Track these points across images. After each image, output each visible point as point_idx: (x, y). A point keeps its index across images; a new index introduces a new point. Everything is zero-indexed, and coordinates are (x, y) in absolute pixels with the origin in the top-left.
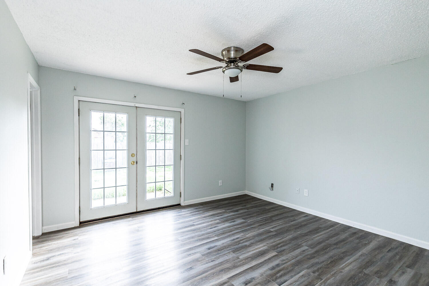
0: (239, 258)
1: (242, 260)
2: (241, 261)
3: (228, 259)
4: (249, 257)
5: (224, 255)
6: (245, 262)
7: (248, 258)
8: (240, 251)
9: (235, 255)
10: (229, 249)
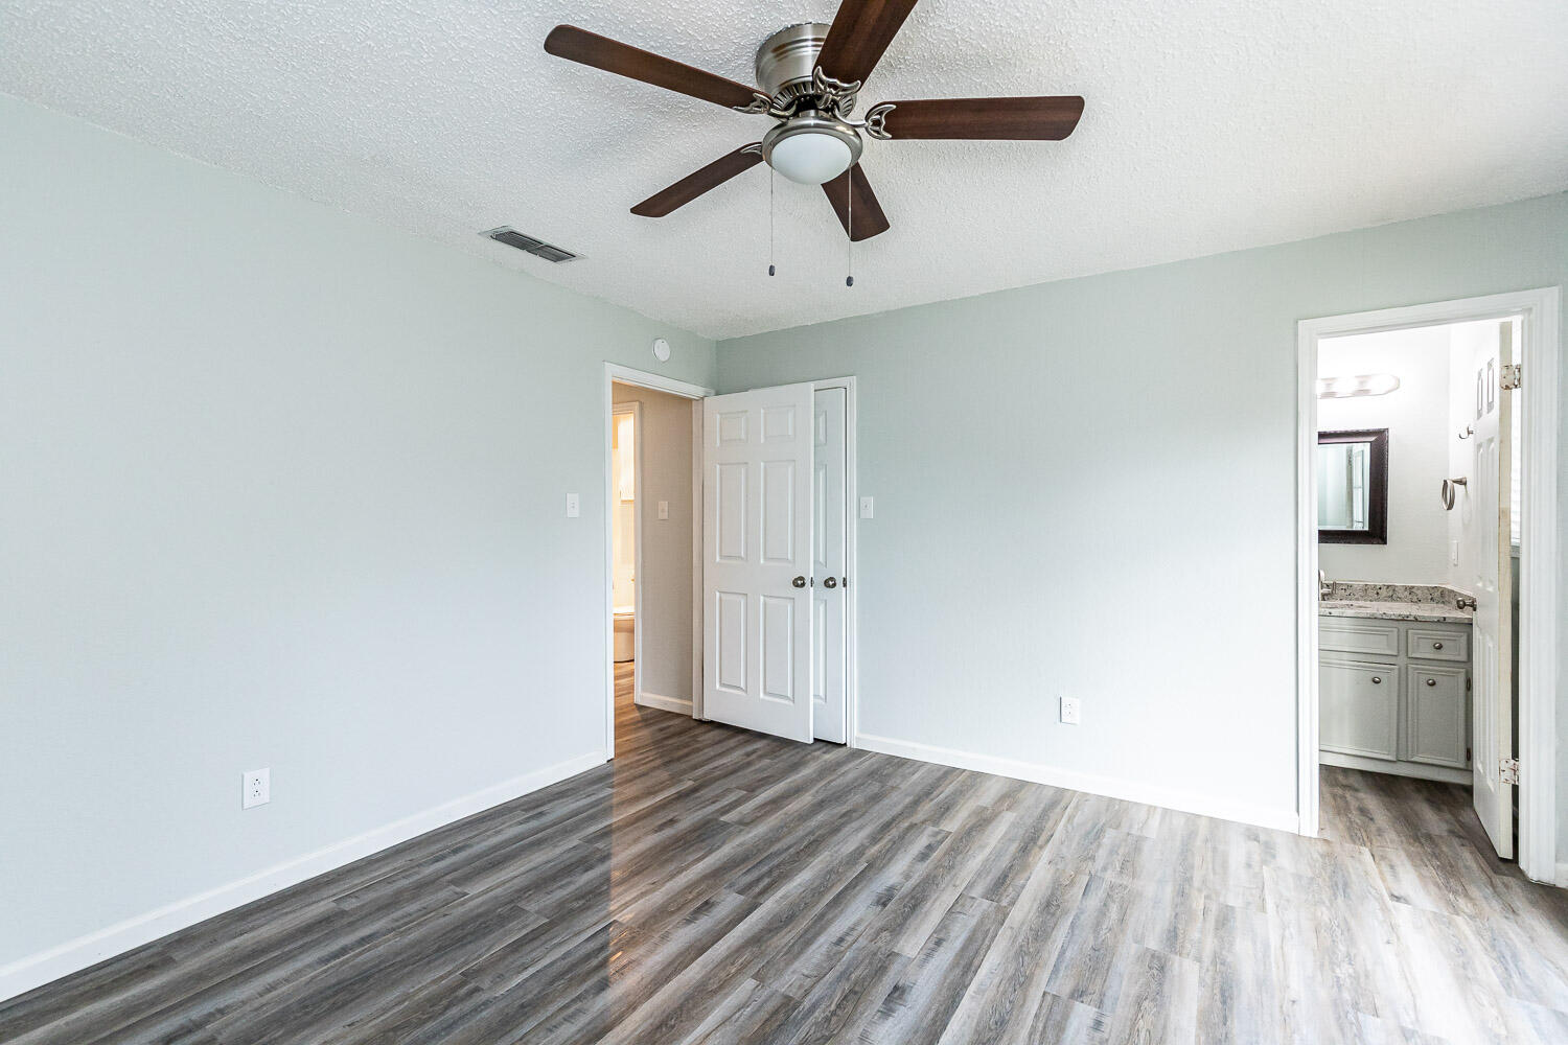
0: (755, 977)
1: (739, 971)
2: (744, 966)
3: (792, 963)
4: (715, 992)
5: (819, 978)
6: (725, 968)
7: (721, 987)
8: (763, 1015)
9: (775, 986)
10: (819, 1014)
